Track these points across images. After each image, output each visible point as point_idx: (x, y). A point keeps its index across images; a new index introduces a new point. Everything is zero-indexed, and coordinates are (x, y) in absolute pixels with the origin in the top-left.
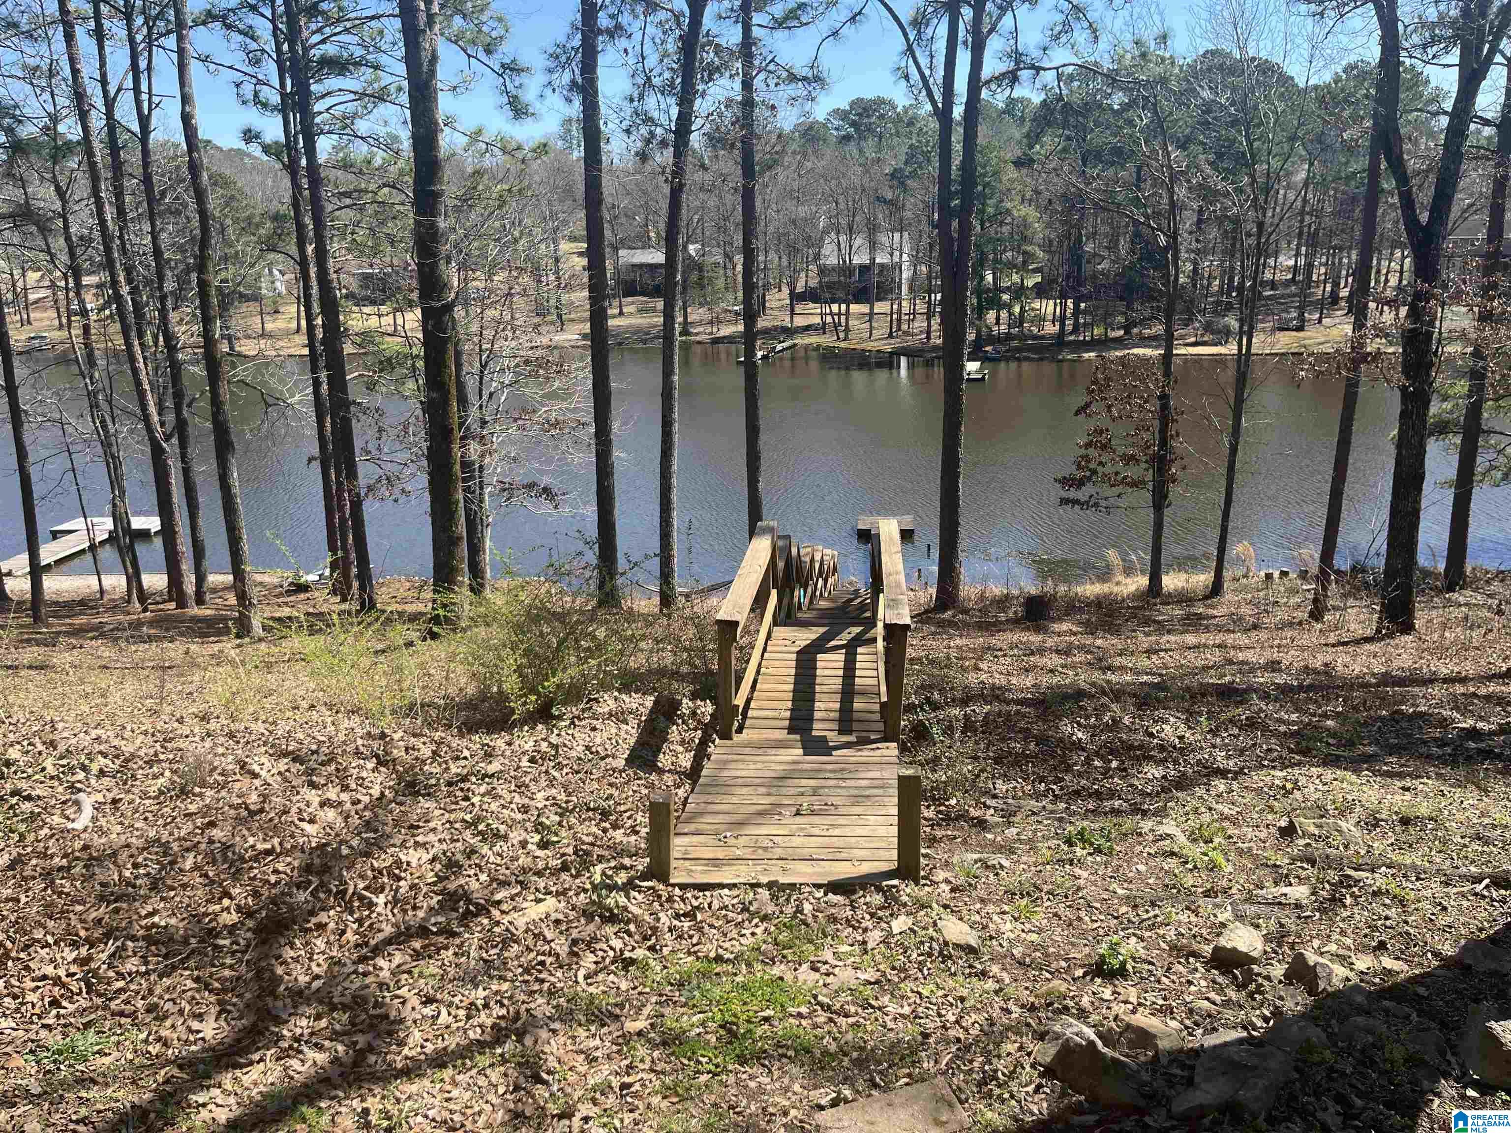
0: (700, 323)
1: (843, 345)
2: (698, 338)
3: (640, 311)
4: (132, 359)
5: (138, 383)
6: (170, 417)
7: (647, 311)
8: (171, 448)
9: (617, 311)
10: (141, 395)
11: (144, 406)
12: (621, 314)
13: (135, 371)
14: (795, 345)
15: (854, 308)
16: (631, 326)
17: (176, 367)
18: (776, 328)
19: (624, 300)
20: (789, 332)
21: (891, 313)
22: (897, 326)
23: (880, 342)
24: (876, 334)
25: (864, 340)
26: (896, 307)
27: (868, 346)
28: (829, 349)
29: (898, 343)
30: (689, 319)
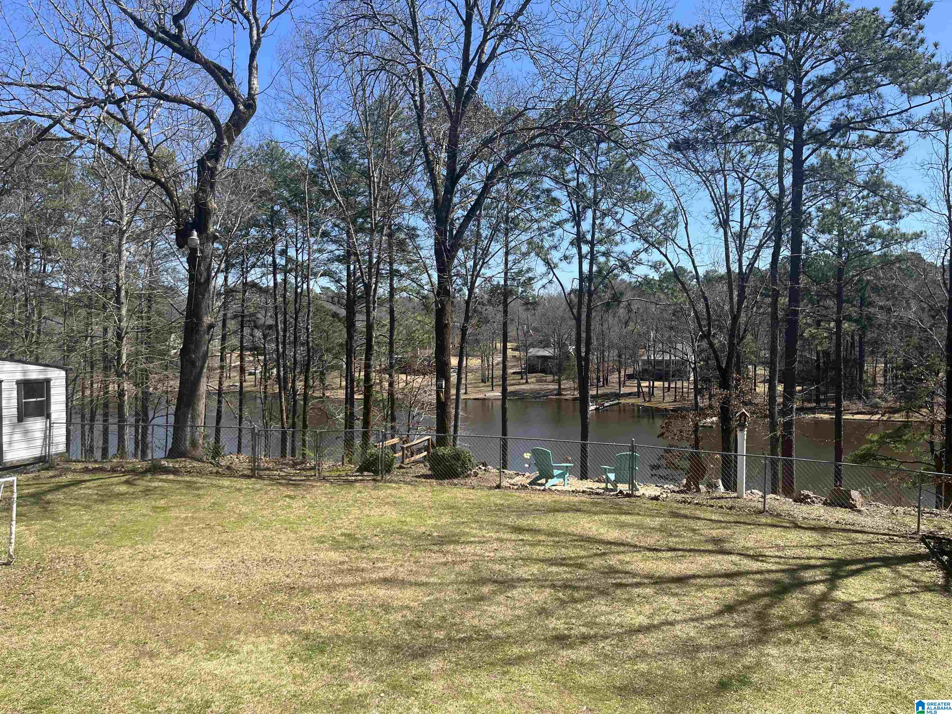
0: (570, 389)
1: (647, 404)
2: (566, 397)
3: (538, 381)
4: (281, 398)
5: (281, 407)
6: (290, 421)
7: (541, 381)
8: (290, 432)
9: (524, 381)
10: (282, 411)
11: (282, 416)
12: (527, 382)
13: (281, 402)
14: (619, 403)
15: (657, 384)
16: (531, 389)
17: (295, 402)
18: (612, 393)
19: (529, 375)
20: (618, 396)
21: (676, 388)
22: (680, 395)
23: (668, 403)
24: (667, 399)
25: (660, 402)
26: (679, 384)
27: (660, 406)
28: (638, 406)
29: (678, 405)
30: (562, 387)
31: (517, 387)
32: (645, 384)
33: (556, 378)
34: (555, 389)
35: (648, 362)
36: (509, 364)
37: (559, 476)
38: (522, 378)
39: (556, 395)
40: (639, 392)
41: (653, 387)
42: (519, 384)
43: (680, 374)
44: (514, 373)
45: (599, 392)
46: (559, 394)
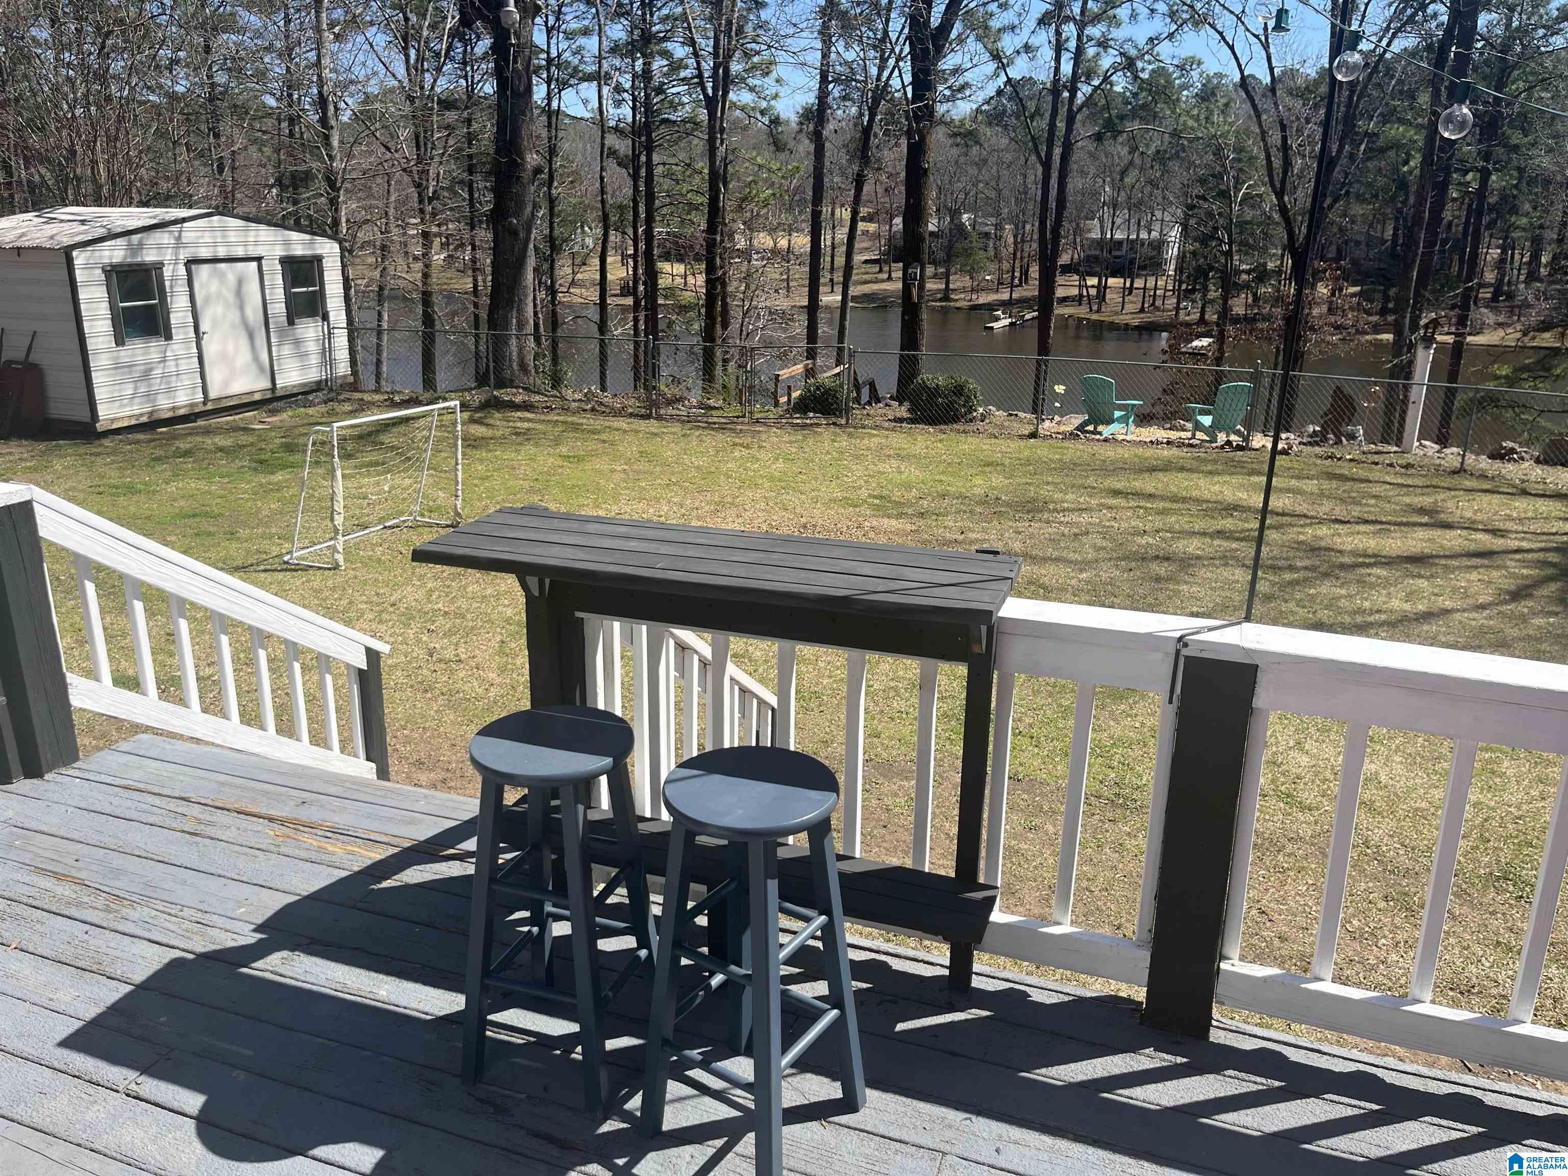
0: (964, 290)
1: (1094, 317)
2: (958, 305)
9: (885, 276)
12: (891, 278)
15: (1111, 281)
19: (893, 266)
21: (1145, 288)
22: (1151, 302)
23: (1130, 316)
24: (1129, 308)
25: (1116, 313)
26: (1151, 282)
27: (1118, 319)
28: (1080, 320)
29: (1147, 318)
30: (951, 286)
31: (875, 287)
32: (1093, 281)
33: (942, 270)
34: (939, 290)
35: (1100, 243)
36: (857, 245)
37: (1119, 420)
38: (881, 271)
39: (940, 300)
40: (1081, 295)
41: (1106, 287)
42: (877, 281)
43: (1154, 265)
44: (866, 262)
45: (1015, 296)
46: (946, 298)
